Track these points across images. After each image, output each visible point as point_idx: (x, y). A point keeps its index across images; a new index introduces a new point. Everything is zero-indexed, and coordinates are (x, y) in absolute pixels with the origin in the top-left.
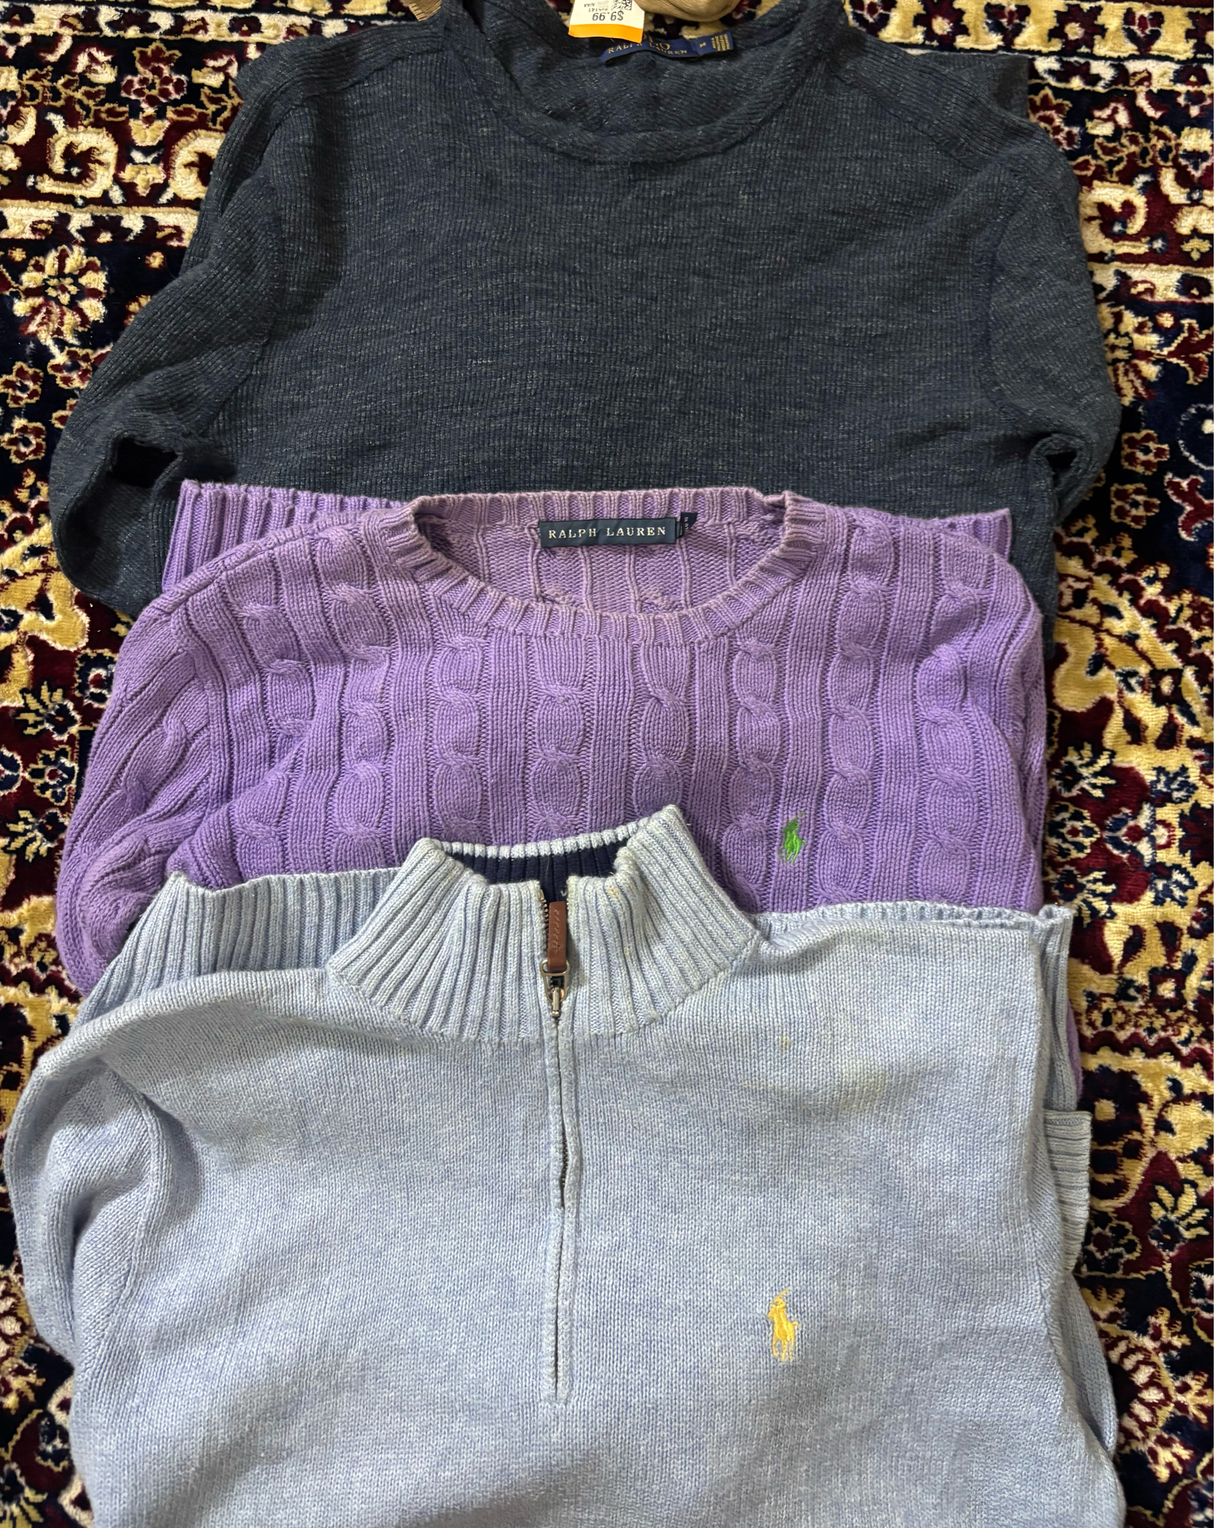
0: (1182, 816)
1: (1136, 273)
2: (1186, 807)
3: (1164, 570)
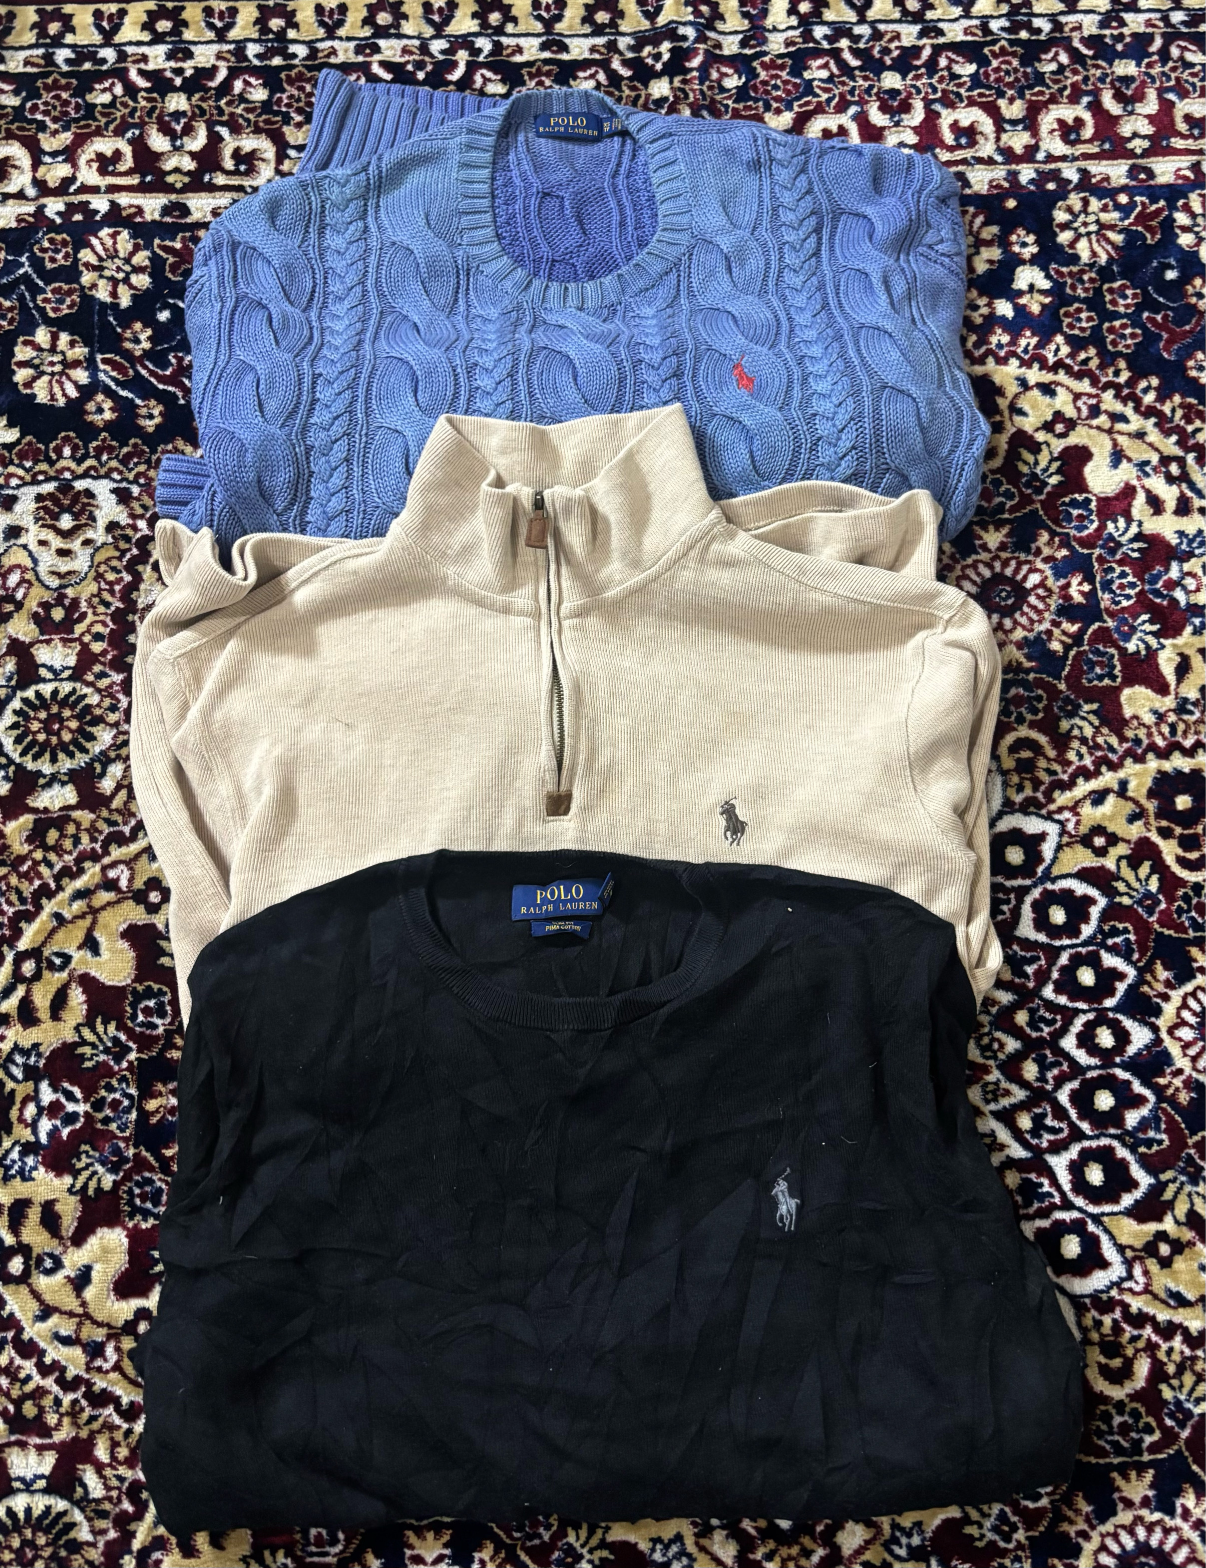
1: (1095, 167)
3: (1155, 382)
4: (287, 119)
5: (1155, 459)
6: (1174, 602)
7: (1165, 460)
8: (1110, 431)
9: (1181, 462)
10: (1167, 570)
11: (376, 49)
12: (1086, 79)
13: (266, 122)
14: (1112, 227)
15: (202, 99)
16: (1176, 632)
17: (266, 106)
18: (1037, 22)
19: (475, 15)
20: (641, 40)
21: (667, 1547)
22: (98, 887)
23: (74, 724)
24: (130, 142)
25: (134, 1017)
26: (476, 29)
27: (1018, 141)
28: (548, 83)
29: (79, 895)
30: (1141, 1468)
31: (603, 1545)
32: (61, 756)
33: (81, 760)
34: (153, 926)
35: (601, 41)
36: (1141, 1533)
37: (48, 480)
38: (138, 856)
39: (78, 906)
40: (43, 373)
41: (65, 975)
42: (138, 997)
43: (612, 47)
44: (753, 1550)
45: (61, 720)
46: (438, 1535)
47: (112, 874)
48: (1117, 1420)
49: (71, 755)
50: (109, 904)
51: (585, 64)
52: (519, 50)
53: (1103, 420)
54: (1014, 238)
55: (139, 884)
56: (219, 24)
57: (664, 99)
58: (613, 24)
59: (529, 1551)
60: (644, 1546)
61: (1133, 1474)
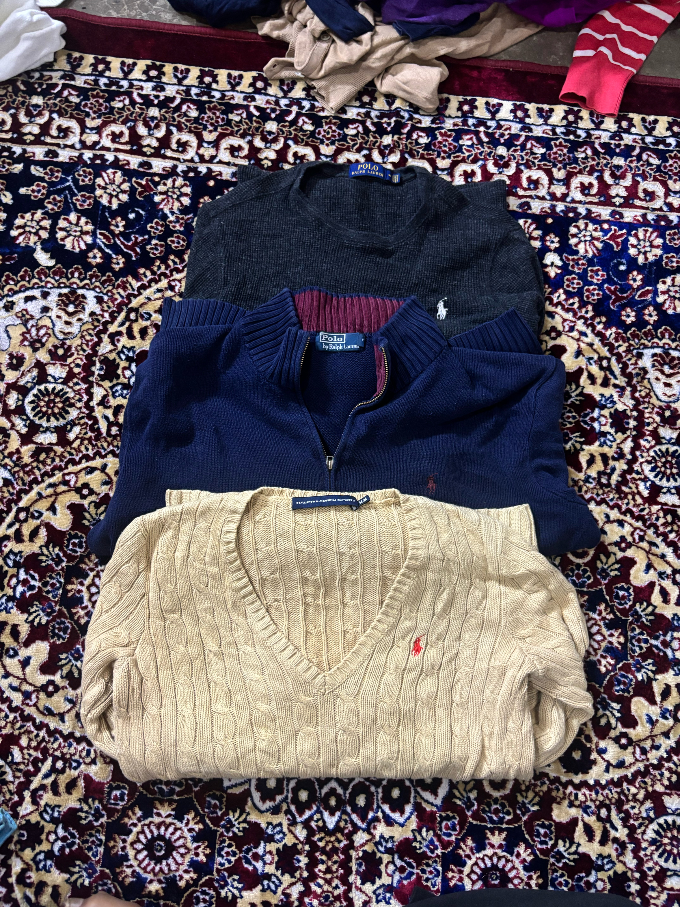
0: (611, 413)
1: (594, 209)
2: (612, 410)
3: (604, 319)
4: (205, 128)
5: (596, 357)
6: (593, 428)
7: (601, 359)
8: (578, 340)
9: (609, 360)
10: (593, 412)
11: (254, 99)
12: (598, 164)
13: (195, 128)
14: (597, 239)
15: (166, 112)
16: (590, 443)
17: (196, 120)
18: (579, 132)
19: (304, 89)
20: (382, 115)
21: (274, 827)
22: (60, 483)
23: (60, 405)
24: (129, 128)
25: (68, 546)
26: (303, 96)
27: (559, 190)
28: (334, 128)
29: (51, 485)
30: (501, 831)
31: (245, 821)
32: (52, 419)
33: (62, 422)
34: (83, 505)
35: (363, 111)
36: (495, 859)
37: (66, 287)
38: (80, 471)
39: (50, 491)
40: (70, 235)
41: (38, 522)
42: (72, 537)
43: (367, 115)
44: (314, 836)
45: (55, 403)
46: (170, 804)
47: (67, 478)
48: (494, 807)
49: (58, 419)
50: (64, 492)
51: (353, 121)
52: (323, 109)
53: (575, 334)
54: (548, 238)
55: (79, 485)
56: (180, 76)
57: (389, 145)
58: (371, 104)
59: (210, 819)
60: (263, 825)
61: (497, 833)
